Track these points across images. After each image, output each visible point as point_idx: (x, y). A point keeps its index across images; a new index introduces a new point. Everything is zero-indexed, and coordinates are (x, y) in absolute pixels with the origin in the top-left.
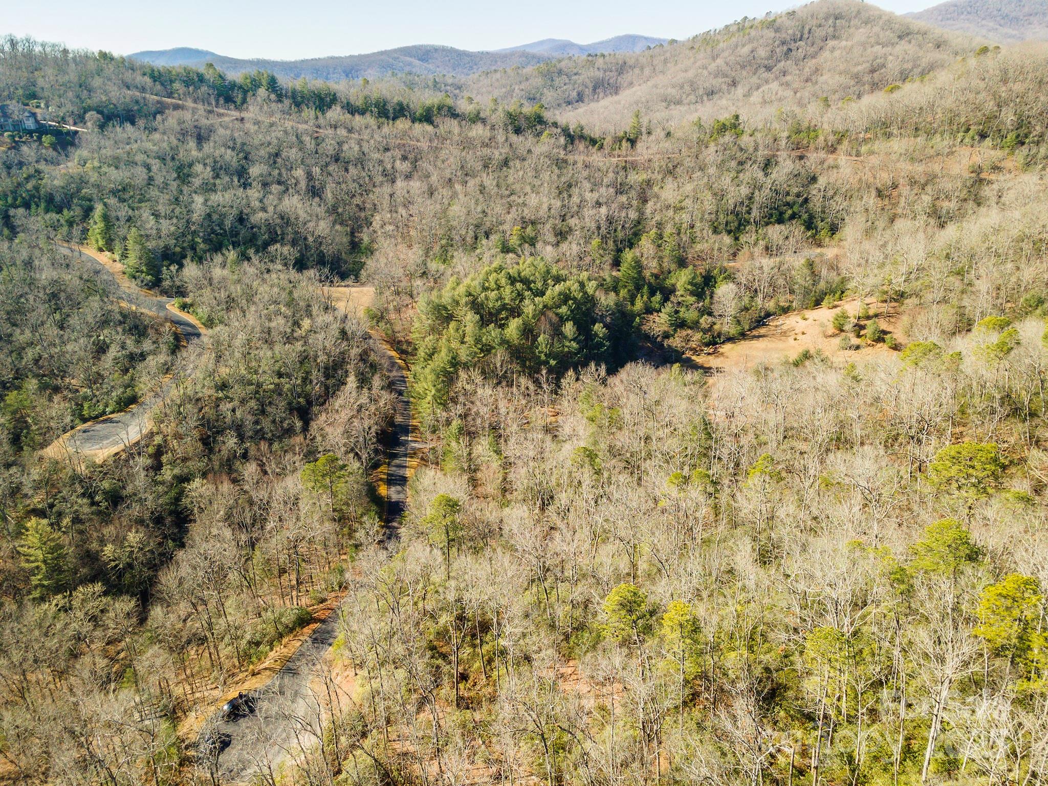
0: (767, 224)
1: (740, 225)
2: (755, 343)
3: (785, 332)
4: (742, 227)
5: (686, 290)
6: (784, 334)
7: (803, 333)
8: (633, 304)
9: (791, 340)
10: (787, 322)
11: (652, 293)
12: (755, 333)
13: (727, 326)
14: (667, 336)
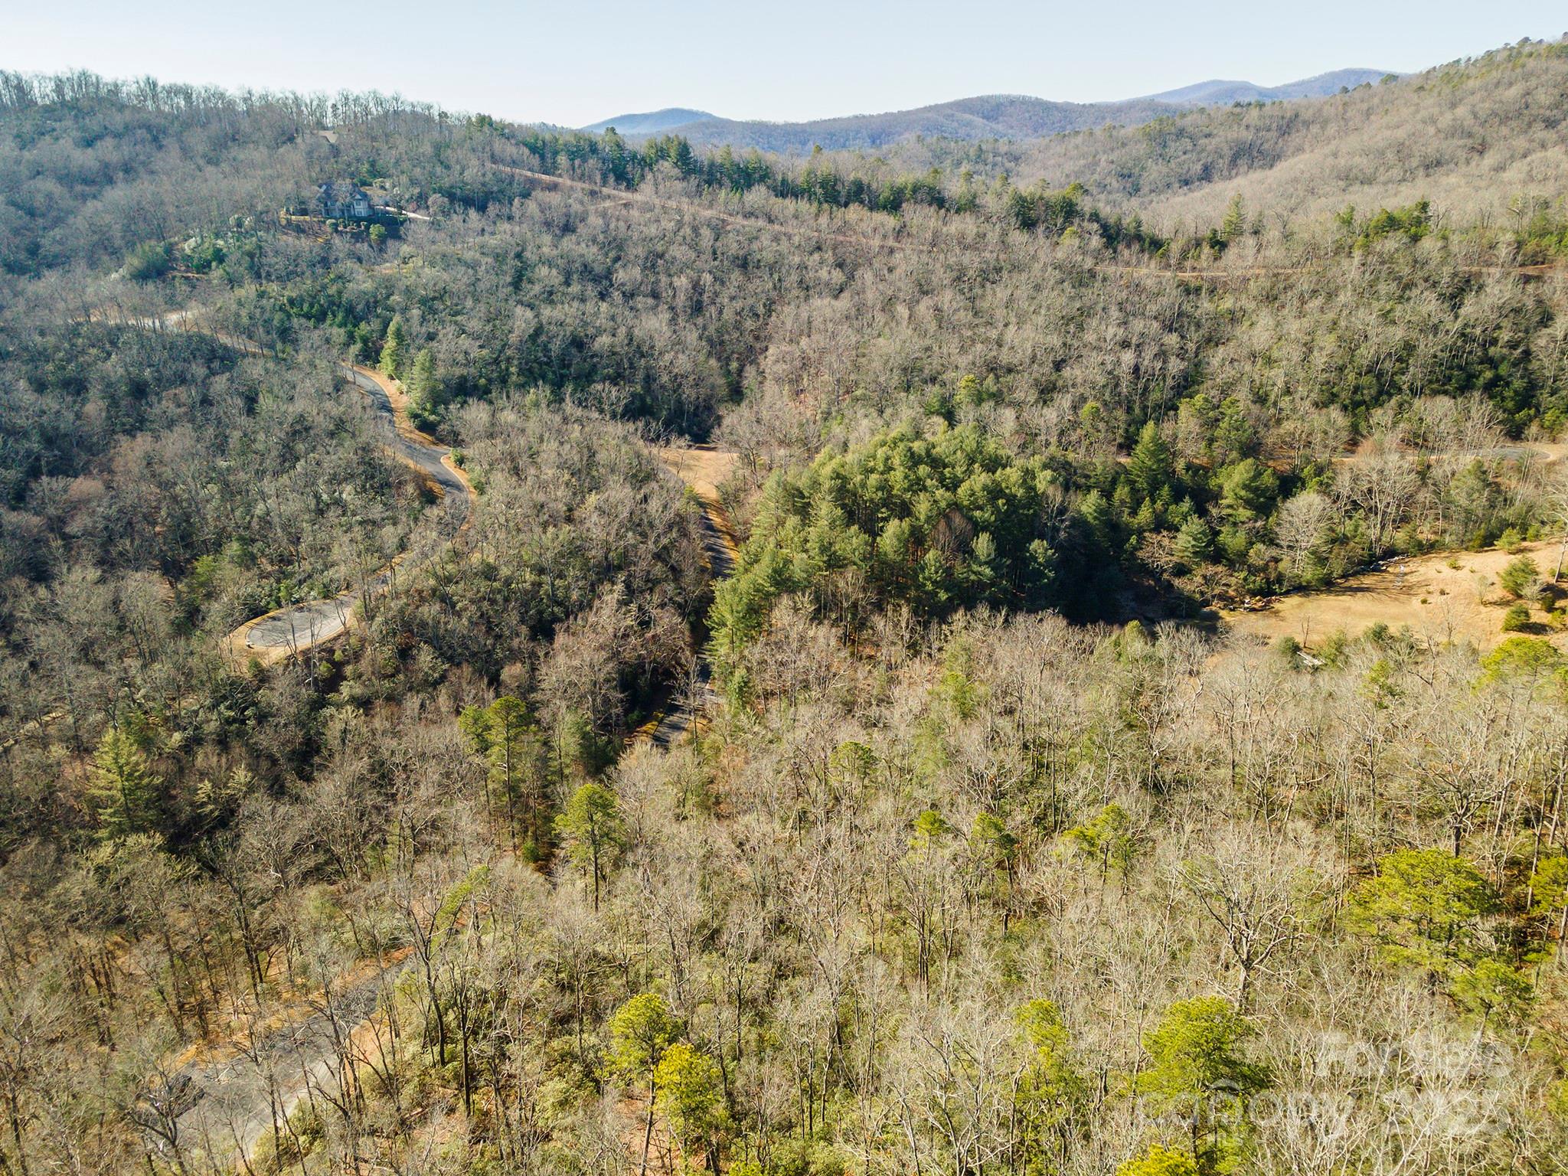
0: (1435, 393)
1: (1380, 393)
2: (1346, 600)
3: (1410, 588)
4: (1385, 397)
5: (1238, 497)
6: (1408, 590)
7: (1443, 593)
8: (1134, 513)
9: (1416, 602)
10: (1422, 569)
11: (1177, 498)
12: (1353, 582)
13: (1299, 566)
14: (1181, 570)
